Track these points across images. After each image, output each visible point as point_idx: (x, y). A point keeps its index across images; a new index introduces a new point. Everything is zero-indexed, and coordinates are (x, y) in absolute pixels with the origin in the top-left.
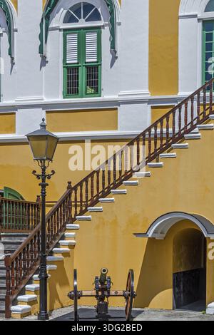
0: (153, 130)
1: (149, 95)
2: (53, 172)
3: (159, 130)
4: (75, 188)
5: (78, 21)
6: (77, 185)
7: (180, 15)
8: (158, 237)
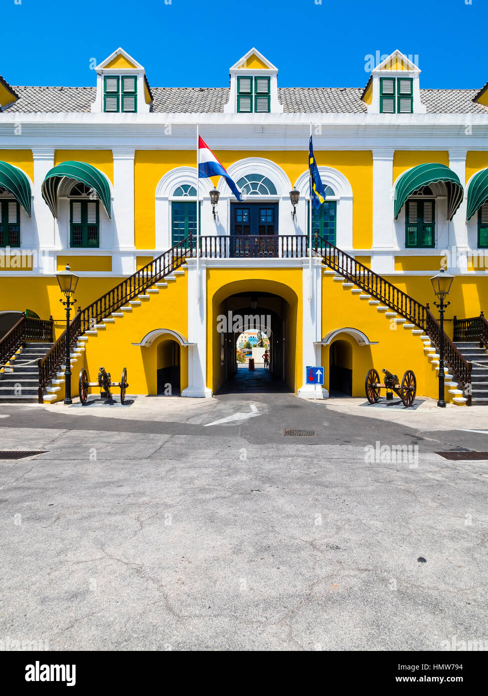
0: (141, 273)
1: (135, 249)
2: (76, 300)
3: (145, 273)
4: (84, 312)
5: (81, 195)
6: (85, 309)
7: (156, 196)
8: (148, 345)
